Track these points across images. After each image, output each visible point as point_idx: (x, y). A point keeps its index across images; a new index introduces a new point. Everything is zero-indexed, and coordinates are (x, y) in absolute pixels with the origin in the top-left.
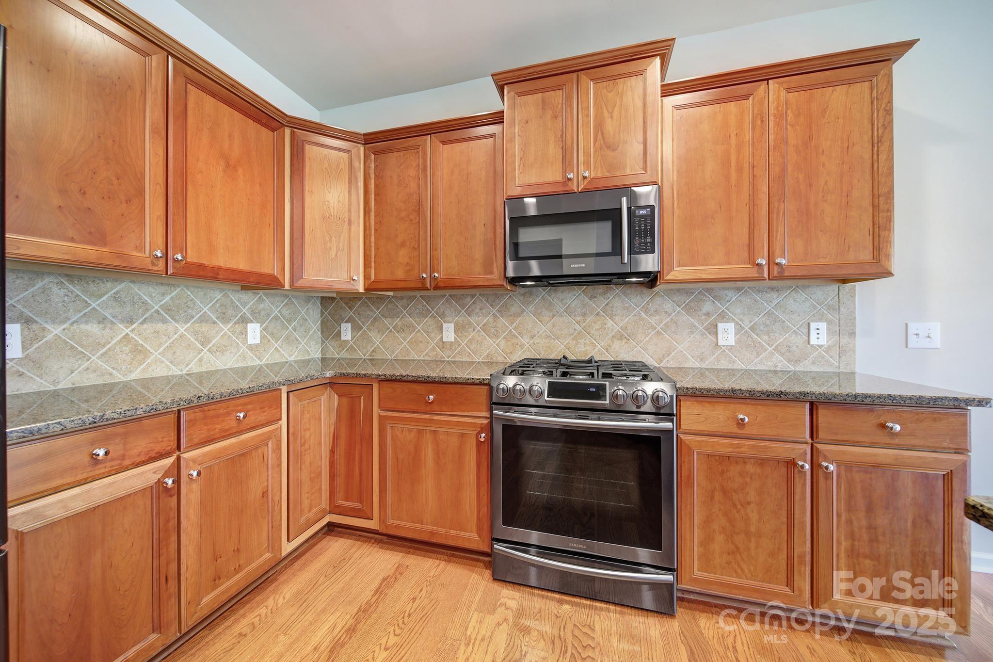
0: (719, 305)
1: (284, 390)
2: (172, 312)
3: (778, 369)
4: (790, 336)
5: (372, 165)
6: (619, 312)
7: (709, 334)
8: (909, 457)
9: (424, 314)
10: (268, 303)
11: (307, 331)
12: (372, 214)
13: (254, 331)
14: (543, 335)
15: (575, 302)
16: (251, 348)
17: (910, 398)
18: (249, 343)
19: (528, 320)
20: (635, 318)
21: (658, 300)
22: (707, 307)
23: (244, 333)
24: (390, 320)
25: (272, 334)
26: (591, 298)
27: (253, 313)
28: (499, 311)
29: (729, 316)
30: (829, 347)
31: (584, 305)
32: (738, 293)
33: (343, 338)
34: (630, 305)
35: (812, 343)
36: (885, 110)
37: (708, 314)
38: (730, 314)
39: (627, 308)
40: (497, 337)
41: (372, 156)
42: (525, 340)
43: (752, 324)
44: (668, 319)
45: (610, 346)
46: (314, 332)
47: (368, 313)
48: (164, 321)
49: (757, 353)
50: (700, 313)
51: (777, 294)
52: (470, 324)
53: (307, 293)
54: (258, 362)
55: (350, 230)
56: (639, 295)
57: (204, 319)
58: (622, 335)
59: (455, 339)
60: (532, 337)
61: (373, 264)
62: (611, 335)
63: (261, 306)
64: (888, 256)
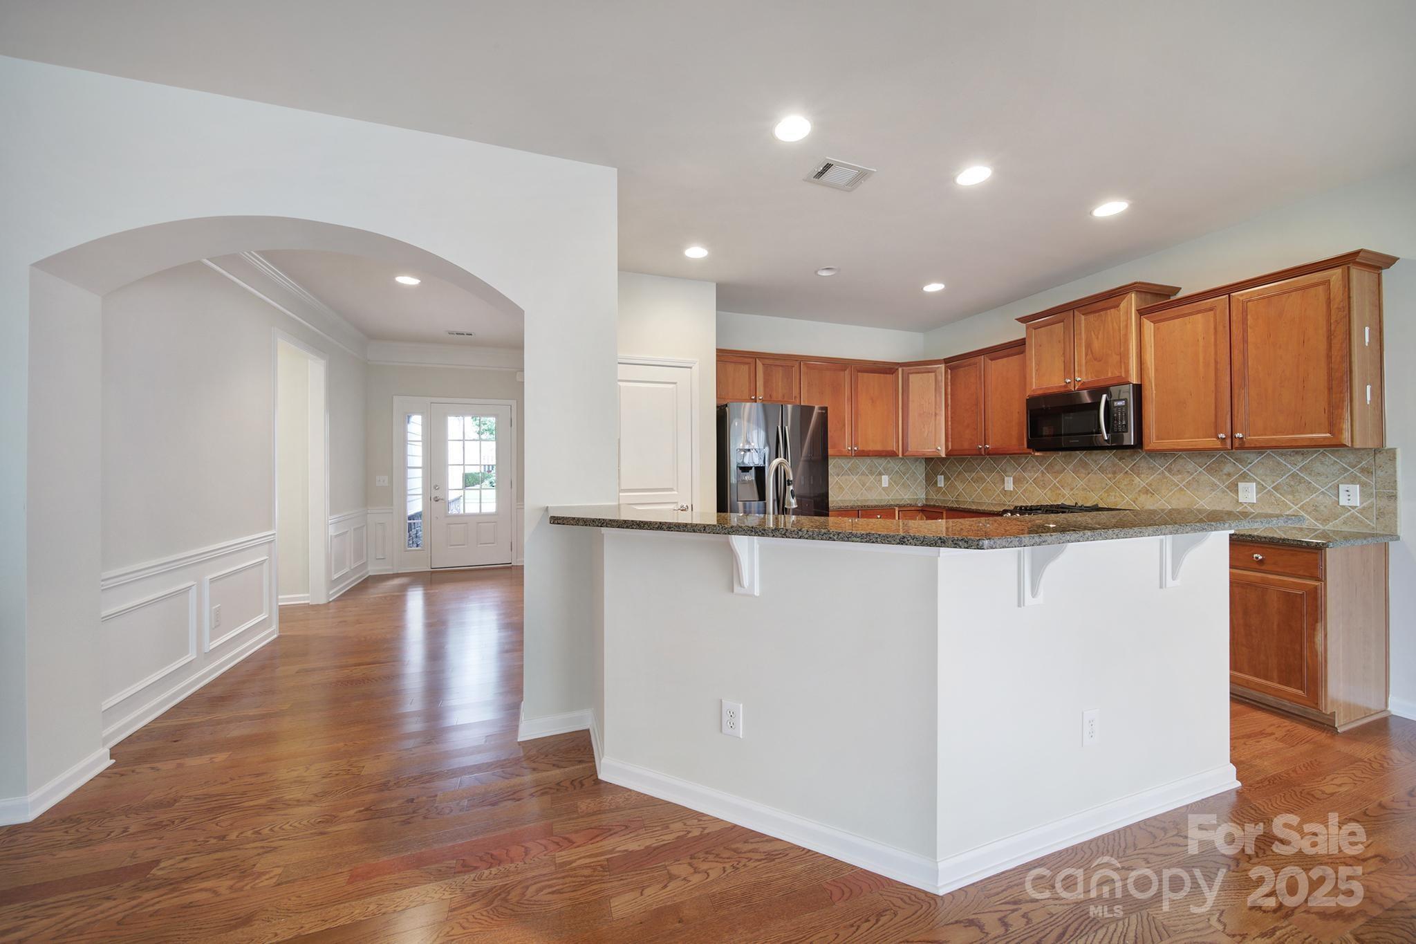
0: (1241, 467)
1: (897, 509)
2: (852, 471)
3: (1304, 526)
4: (1317, 496)
5: (949, 377)
6: (1144, 471)
7: (1231, 491)
8: (1273, 579)
9: (991, 470)
10: (892, 464)
11: (916, 481)
12: (949, 408)
13: (885, 480)
14: (1081, 488)
15: (1107, 463)
16: (884, 489)
17: (1265, 538)
18: (883, 486)
19: (1069, 475)
20: (1159, 476)
21: (1181, 462)
22: (1228, 468)
23: (880, 481)
24: (969, 474)
25: (895, 482)
26: (1120, 460)
27: (885, 470)
28: (1045, 469)
30: (1363, 509)
31: (1114, 465)
32: (1260, 456)
33: (939, 485)
34: (1155, 466)
35: (1341, 504)
37: (1229, 475)
38: (1252, 475)
39: (1152, 468)
40: (1045, 488)
41: (949, 371)
42: (1066, 492)
43: (1275, 484)
44: (1190, 478)
45: (1137, 499)
46: (921, 481)
47: (955, 468)
48: (849, 475)
50: (1221, 473)
51: (1302, 458)
52: (1025, 478)
53: (916, 458)
54: (887, 497)
55: (935, 420)
56: (1163, 458)
57: (863, 474)
58: (1148, 490)
59: (1014, 489)
60: (1072, 489)
61: (950, 440)
62: (1138, 489)
63: (889, 465)
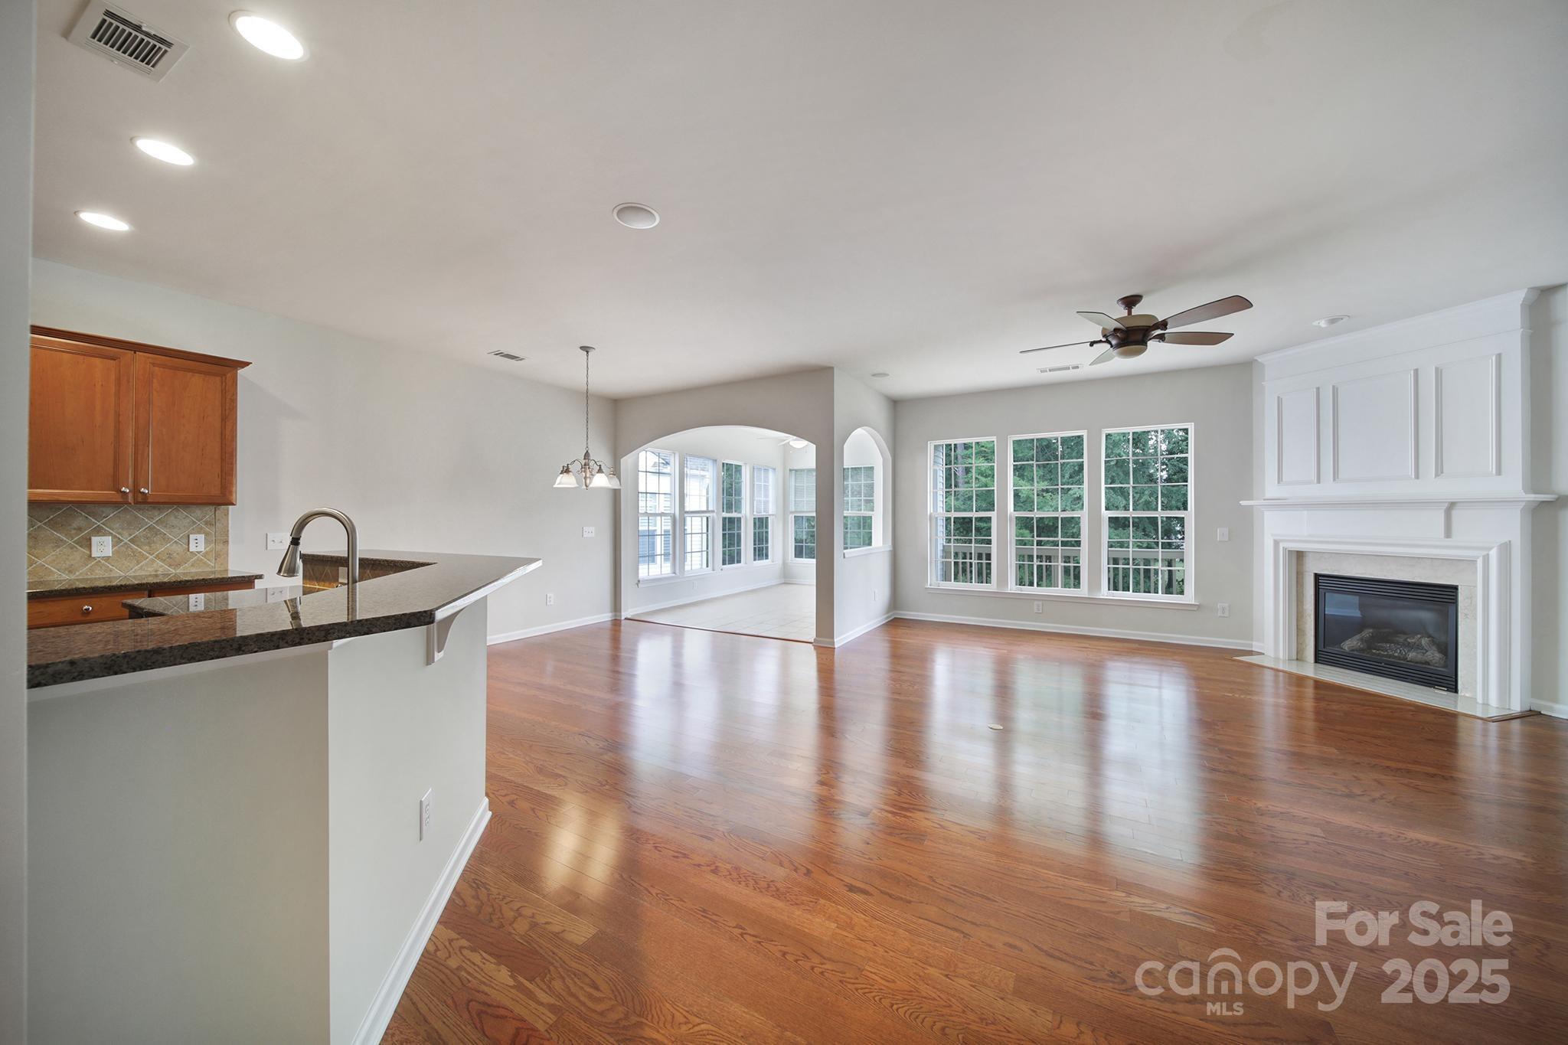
0: (94, 520)
4: (171, 545)
7: (81, 546)
22: (79, 522)
29: (106, 530)
30: (207, 553)
32: (116, 511)
35: (191, 551)
36: (230, 399)
37: (79, 529)
43: (131, 537)
49: (137, 561)
50: (69, 528)
51: (158, 512)
64: (231, 492)
